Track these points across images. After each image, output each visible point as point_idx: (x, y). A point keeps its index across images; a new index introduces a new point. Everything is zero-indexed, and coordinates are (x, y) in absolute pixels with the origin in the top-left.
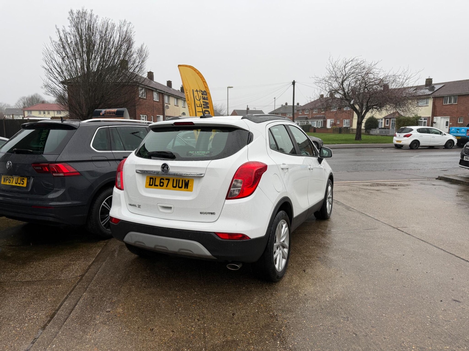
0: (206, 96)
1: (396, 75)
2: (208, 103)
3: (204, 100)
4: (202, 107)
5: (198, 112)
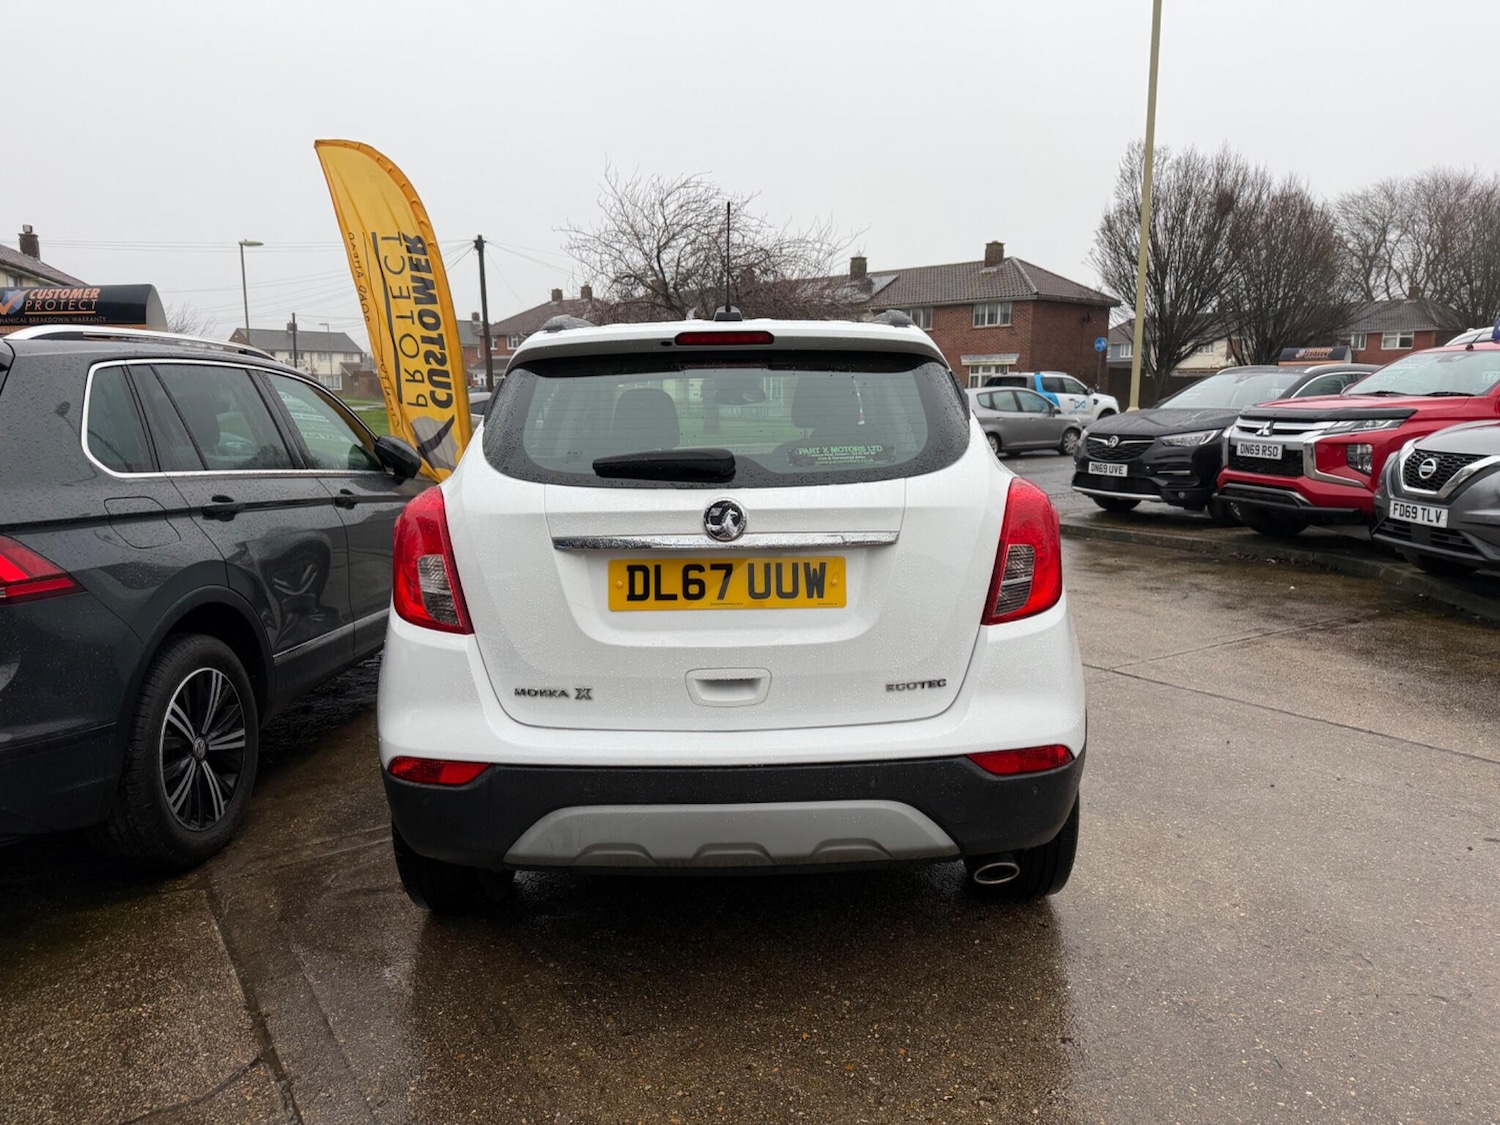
0: (423, 258)
2: (432, 282)
3: (419, 270)
4: (409, 297)
5: (398, 317)
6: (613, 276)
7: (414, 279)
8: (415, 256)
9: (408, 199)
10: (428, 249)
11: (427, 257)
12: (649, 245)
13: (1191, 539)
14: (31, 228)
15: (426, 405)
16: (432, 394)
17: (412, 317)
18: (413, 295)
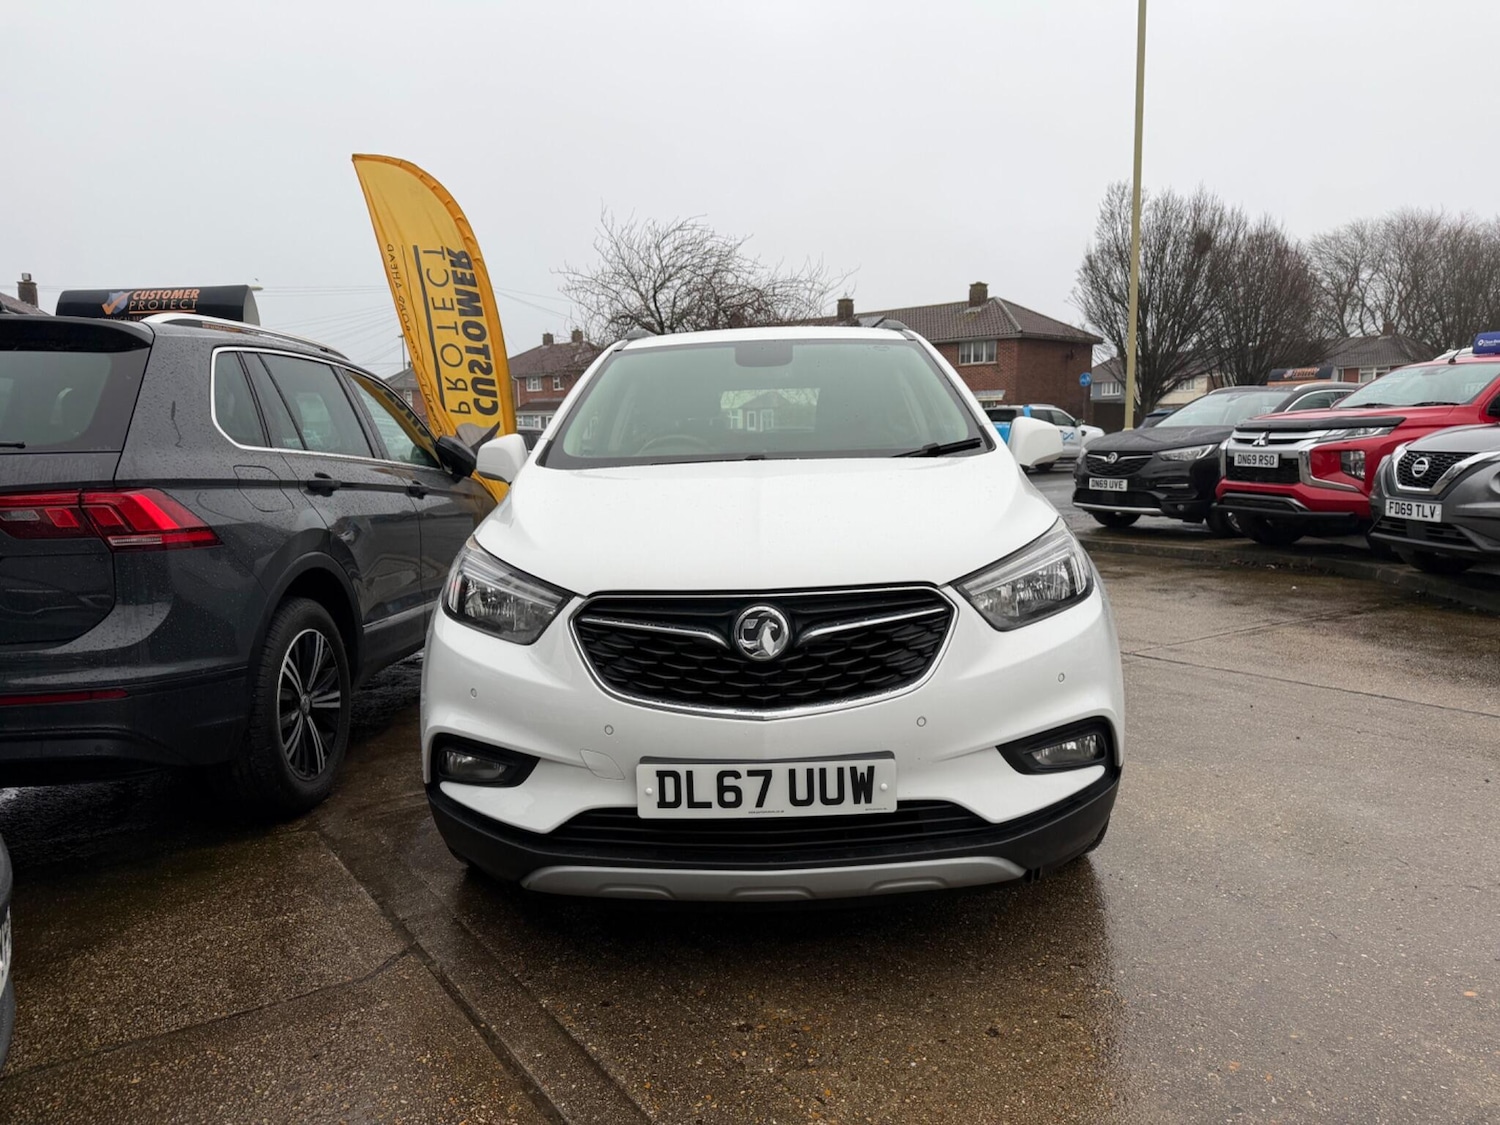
0: (468, 272)
1: (799, 278)
2: (478, 295)
3: (463, 283)
4: (453, 309)
5: (439, 327)
6: (609, 317)
7: (458, 292)
8: (459, 270)
9: (453, 216)
10: (474, 264)
11: (473, 272)
12: (645, 285)
13: (1192, 548)
14: (30, 276)
15: (469, 412)
16: (476, 402)
17: (456, 328)
18: (457, 307)
